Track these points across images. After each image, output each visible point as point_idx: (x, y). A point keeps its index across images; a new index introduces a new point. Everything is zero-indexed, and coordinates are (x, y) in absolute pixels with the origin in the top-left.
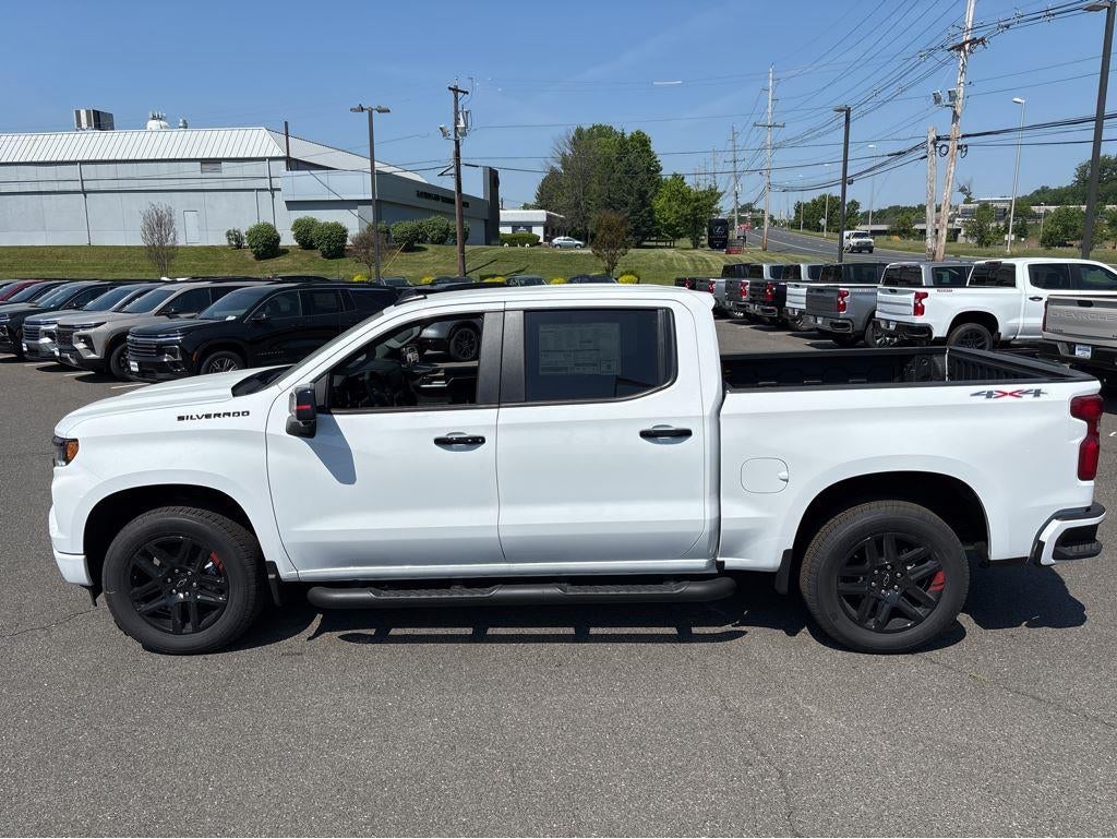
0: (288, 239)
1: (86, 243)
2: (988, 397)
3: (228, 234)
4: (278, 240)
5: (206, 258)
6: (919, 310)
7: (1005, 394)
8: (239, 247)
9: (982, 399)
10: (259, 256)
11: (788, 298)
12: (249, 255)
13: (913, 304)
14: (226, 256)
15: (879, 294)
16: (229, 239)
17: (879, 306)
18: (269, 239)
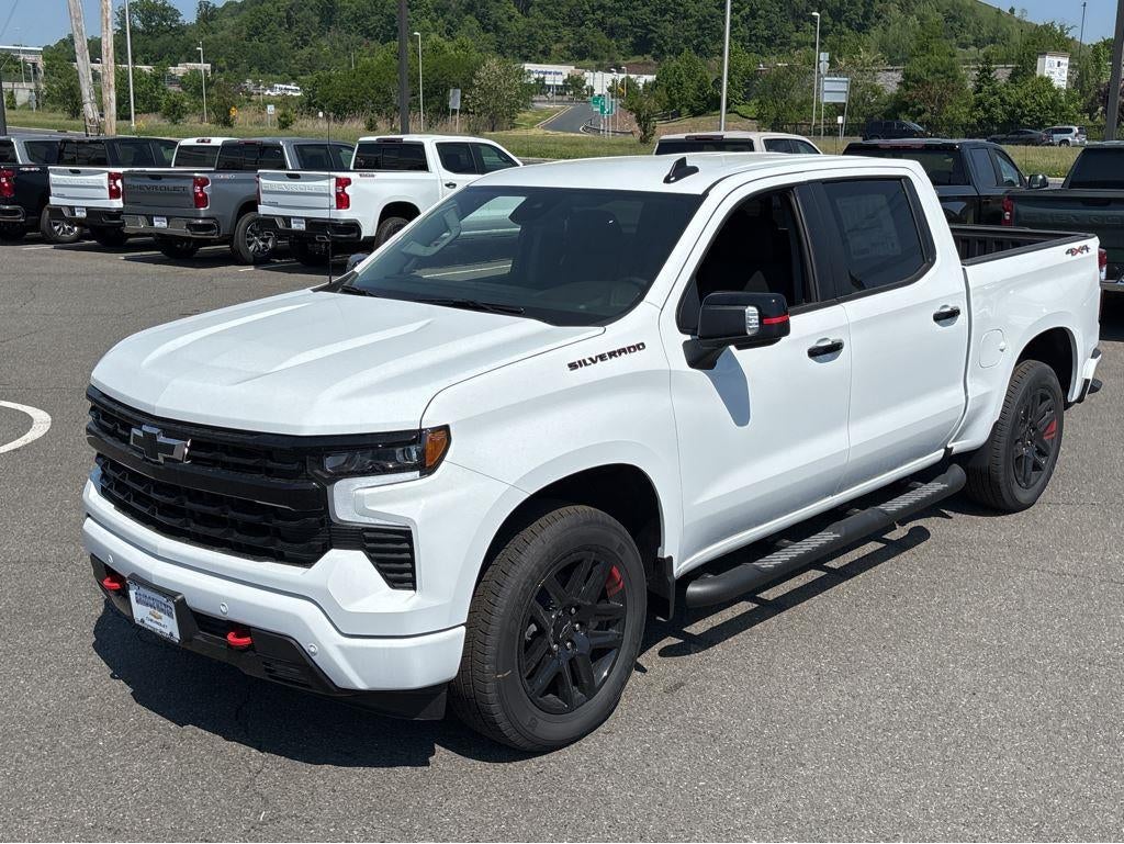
6: (343, 201)
7: (1077, 251)
11: (53, 190)
13: (333, 194)
15: (262, 180)
17: (263, 197)
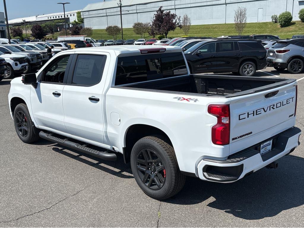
0: (296, 18)
1: (224, 23)
2: (179, 99)
3: (272, 17)
4: (291, 18)
5: (262, 28)
7: (185, 99)
8: (276, 22)
9: (176, 100)
10: (282, 26)
12: (278, 25)
14: (270, 26)
16: (273, 19)
18: (287, 18)
